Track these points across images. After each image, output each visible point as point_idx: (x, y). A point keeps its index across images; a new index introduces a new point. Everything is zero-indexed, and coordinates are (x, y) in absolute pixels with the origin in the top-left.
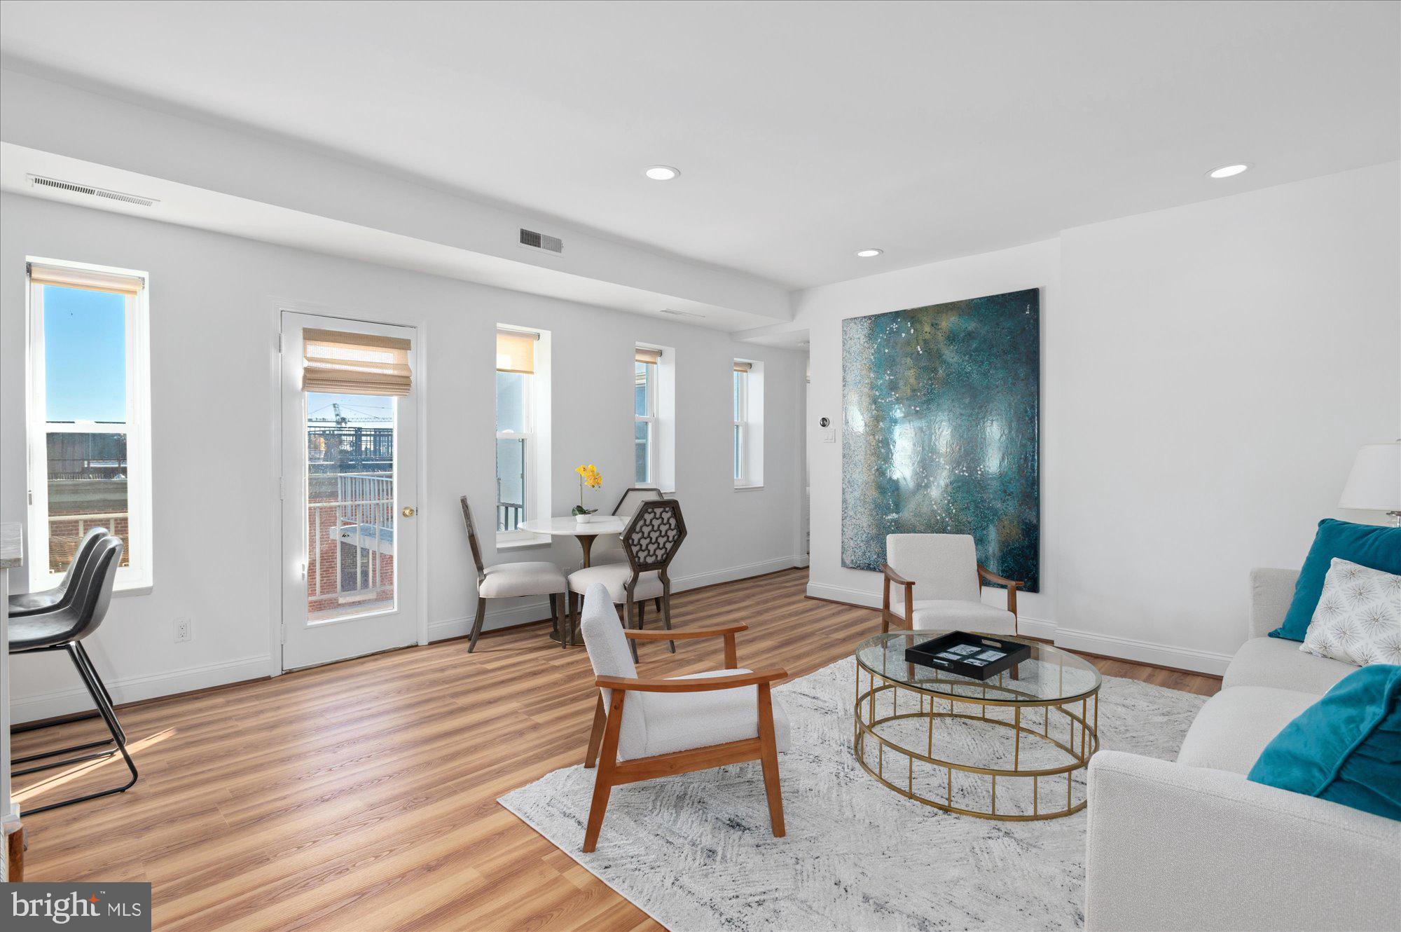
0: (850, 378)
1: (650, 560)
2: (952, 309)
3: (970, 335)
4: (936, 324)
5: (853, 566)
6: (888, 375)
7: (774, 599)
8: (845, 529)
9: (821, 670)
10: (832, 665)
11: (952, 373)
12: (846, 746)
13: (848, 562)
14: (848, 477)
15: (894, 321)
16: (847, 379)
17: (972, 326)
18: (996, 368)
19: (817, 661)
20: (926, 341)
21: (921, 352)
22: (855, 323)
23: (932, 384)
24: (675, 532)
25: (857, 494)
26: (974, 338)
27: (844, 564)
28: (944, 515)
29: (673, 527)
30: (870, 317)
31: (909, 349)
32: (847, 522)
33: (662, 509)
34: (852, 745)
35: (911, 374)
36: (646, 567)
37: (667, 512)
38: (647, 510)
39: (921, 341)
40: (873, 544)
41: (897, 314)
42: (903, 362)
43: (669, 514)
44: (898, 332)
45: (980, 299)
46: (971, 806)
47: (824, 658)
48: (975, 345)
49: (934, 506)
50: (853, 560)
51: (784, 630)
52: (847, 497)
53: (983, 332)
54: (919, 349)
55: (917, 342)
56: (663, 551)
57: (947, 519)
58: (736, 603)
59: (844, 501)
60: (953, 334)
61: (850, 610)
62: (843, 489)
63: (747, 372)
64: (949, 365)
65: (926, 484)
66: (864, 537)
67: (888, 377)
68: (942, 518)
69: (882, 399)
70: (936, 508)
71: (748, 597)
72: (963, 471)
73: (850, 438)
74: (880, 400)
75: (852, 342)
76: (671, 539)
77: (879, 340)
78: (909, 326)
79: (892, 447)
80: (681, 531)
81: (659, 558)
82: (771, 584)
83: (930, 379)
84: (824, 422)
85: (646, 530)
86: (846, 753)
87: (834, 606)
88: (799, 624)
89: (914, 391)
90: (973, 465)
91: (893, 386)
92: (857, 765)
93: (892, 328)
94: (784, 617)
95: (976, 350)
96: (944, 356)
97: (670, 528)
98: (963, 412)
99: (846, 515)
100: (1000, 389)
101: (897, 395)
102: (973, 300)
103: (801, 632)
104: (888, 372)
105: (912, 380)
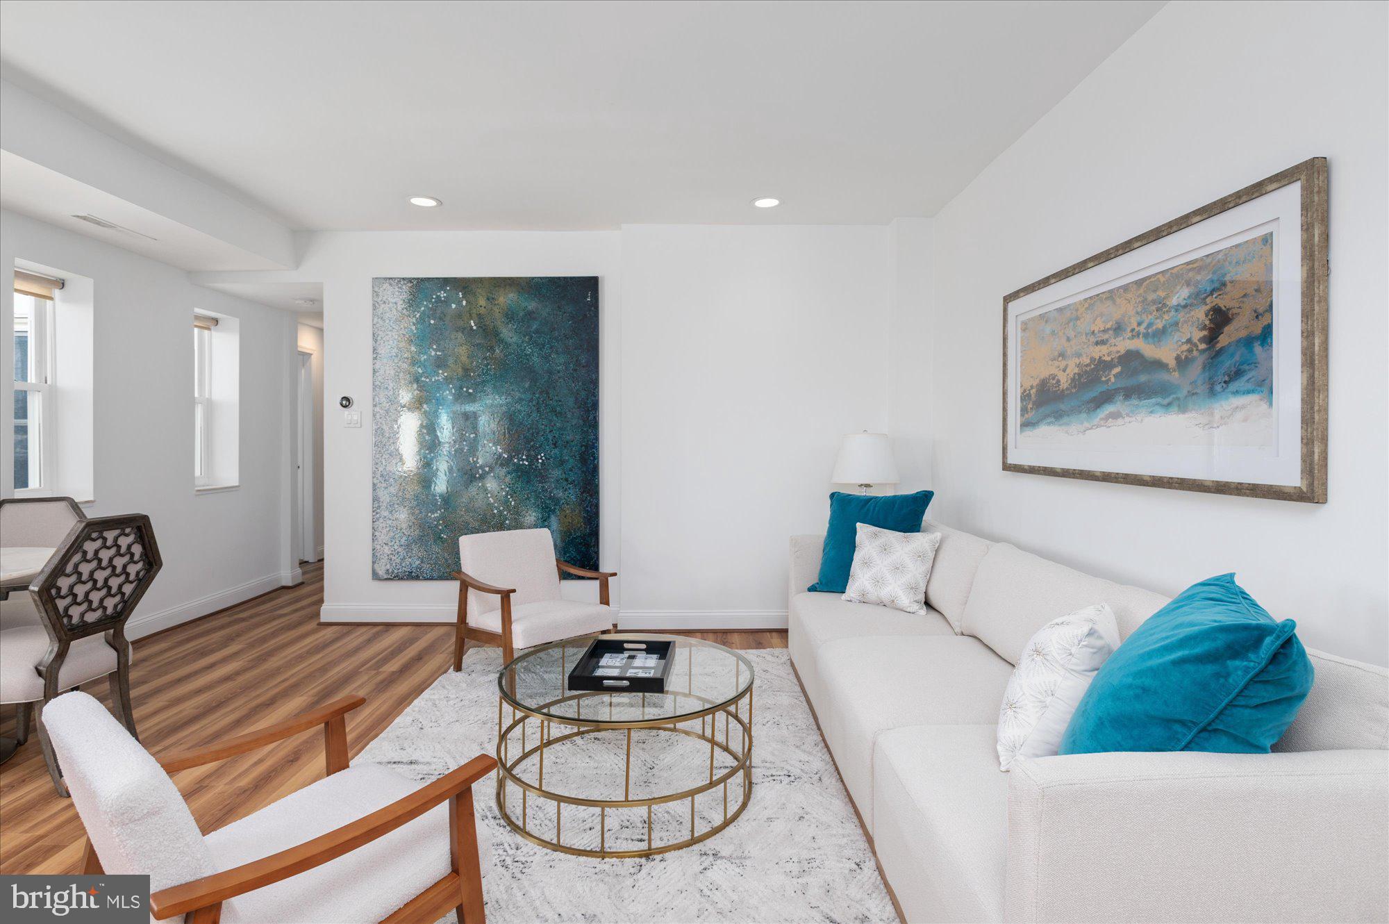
0: (383, 351)
1: (91, 617)
2: (510, 285)
3: (530, 315)
4: (493, 298)
5: (389, 577)
6: (434, 350)
7: (274, 634)
8: (376, 533)
9: (398, 720)
10: (408, 710)
11: (510, 354)
12: (490, 818)
13: (381, 572)
14: (381, 469)
15: (442, 288)
16: (379, 351)
17: (532, 305)
18: (557, 353)
19: (383, 709)
20: (479, 315)
21: (475, 328)
22: (391, 284)
23: (488, 364)
24: (140, 565)
25: (393, 490)
26: (535, 319)
27: (376, 576)
28: (501, 508)
29: (136, 557)
30: (410, 280)
31: (461, 323)
32: (380, 524)
33: (117, 532)
34: (497, 812)
35: (463, 351)
36: (84, 630)
37: (127, 535)
38: (90, 535)
39: (474, 315)
40: (415, 548)
41: (446, 281)
42: (453, 337)
43: (131, 538)
44: (447, 302)
45: (541, 278)
46: (665, 839)
47: (390, 702)
48: (535, 327)
49: (491, 499)
50: (388, 570)
51: (311, 677)
52: (381, 493)
53: (544, 314)
54: (473, 324)
55: (471, 315)
56: (118, 598)
57: (505, 513)
58: (212, 651)
59: (375, 499)
60: (512, 312)
61: (387, 631)
62: (374, 485)
63: (209, 329)
64: (507, 345)
65: (481, 475)
66: (403, 541)
67: (433, 353)
68: (500, 512)
69: (427, 377)
70: (492, 501)
71: (229, 640)
72: (523, 460)
73: (384, 422)
74: (423, 379)
75: (386, 307)
76: (132, 577)
77: (423, 309)
78: (461, 296)
79: (439, 434)
80: (152, 561)
81: (110, 611)
82: (257, 615)
83: (485, 358)
84: (346, 402)
85: (85, 569)
86: (497, 827)
87: (364, 629)
88: (329, 663)
89: (466, 370)
90: (533, 453)
91: (440, 363)
92: (519, 839)
93: (438, 297)
94: (301, 658)
95: (537, 331)
96: (502, 335)
97: (132, 561)
98: (523, 396)
99: (378, 515)
100: (561, 374)
101: (446, 374)
102: (533, 278)
103: (338, 673)
104: (435, 347)
105: (464, 359)
